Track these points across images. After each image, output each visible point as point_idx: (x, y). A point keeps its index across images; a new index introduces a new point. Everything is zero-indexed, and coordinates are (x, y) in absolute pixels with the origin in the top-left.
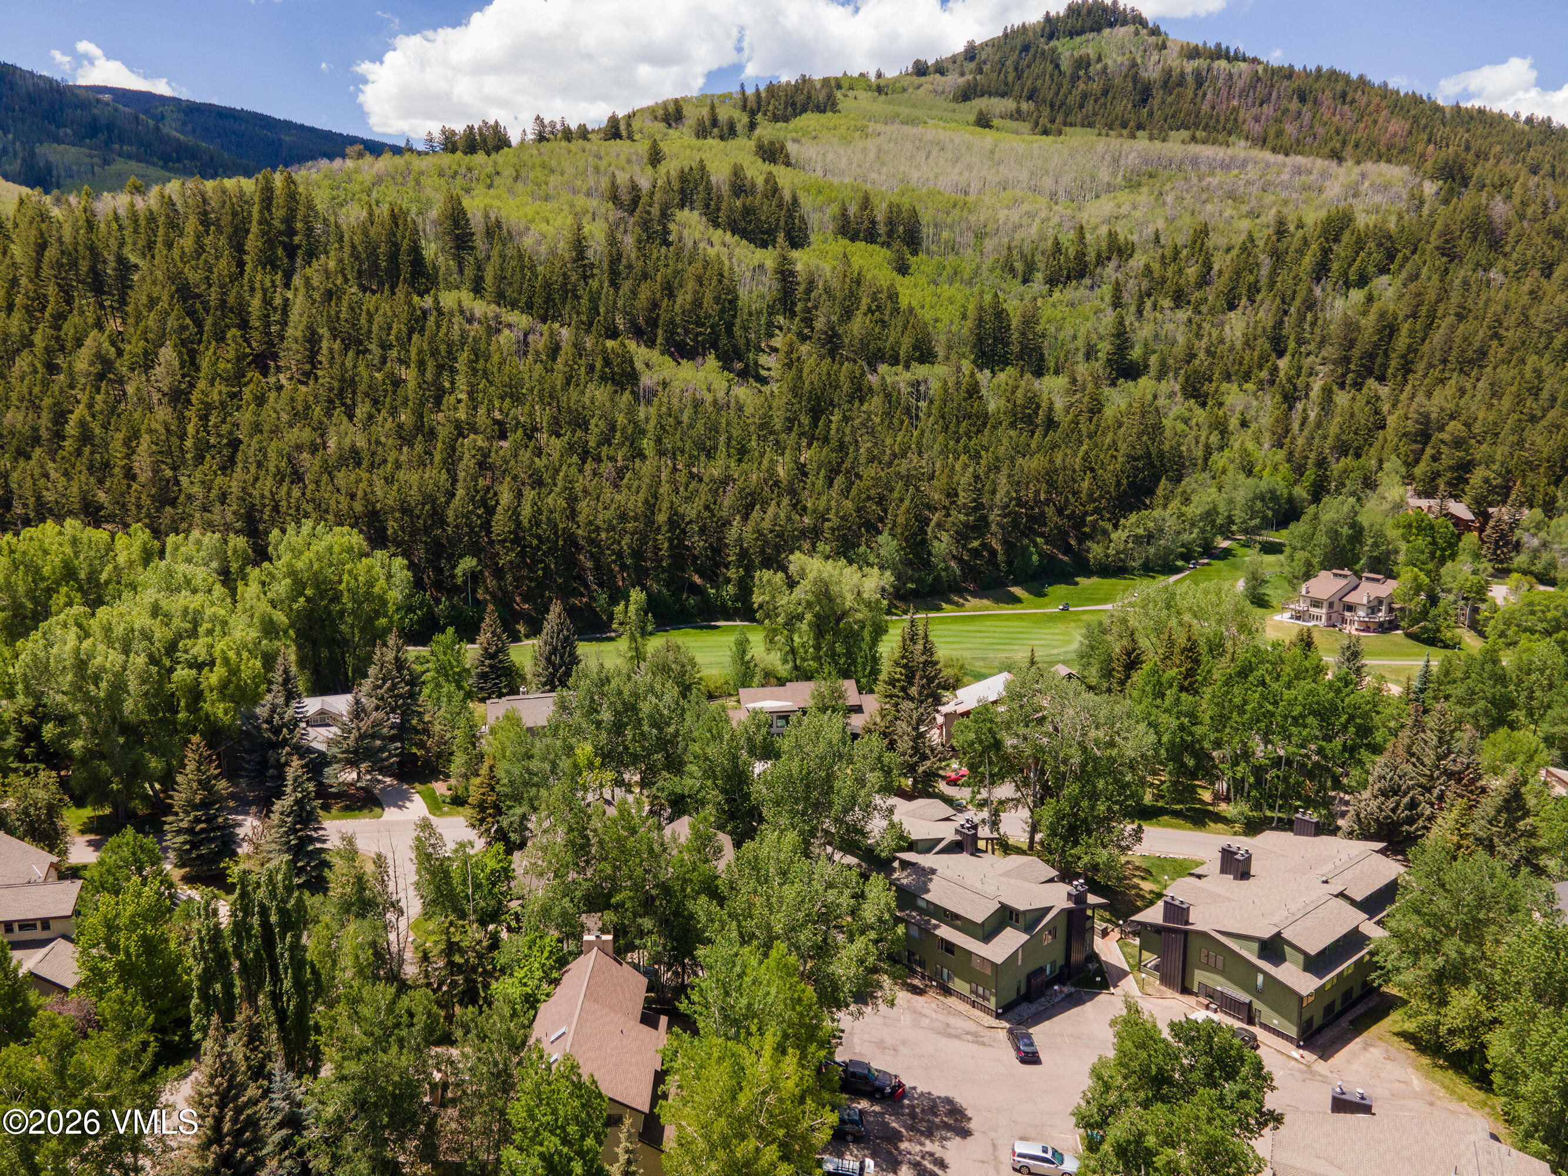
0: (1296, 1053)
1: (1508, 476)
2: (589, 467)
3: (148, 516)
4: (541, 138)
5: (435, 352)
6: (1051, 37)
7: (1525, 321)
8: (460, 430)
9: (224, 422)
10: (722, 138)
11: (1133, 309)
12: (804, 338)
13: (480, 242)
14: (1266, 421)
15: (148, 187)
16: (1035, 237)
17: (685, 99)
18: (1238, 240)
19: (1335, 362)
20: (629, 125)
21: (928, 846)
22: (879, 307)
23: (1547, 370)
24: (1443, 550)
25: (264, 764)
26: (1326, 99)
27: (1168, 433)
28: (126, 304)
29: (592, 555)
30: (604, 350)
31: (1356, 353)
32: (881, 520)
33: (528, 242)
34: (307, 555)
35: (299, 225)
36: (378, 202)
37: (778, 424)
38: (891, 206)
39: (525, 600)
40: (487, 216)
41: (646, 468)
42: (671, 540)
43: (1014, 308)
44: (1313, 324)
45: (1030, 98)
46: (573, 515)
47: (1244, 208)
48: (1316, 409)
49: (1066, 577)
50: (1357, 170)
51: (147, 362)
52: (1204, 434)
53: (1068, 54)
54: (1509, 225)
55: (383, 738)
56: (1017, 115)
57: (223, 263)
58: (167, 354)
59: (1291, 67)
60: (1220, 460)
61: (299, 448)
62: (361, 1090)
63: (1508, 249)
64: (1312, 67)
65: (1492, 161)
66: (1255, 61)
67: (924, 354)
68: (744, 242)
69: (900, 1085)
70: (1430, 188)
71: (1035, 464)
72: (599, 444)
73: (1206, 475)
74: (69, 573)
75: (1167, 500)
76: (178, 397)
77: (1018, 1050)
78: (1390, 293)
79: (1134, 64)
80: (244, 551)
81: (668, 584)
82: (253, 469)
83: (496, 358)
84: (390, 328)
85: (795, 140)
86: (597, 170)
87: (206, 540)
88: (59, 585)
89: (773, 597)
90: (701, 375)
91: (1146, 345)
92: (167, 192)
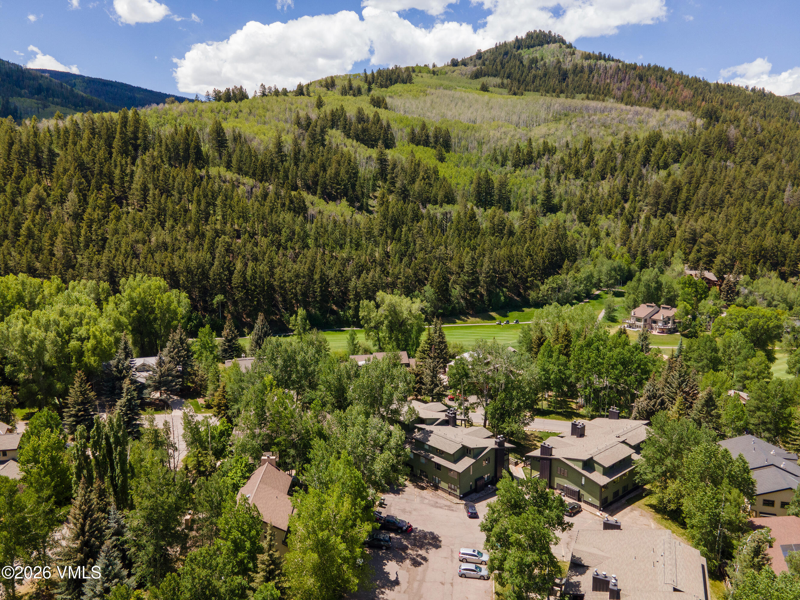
0: (598, 513)
1: (733, 260)
2: (280, 252)
3: (61, 273)
4: (264, 95)
5: (206, 196)
6: (519, 48)
7: (743, 185)
8: (218, 234)
9: (99, 228)
10: (354, 95)
11: (555, 179)
12: (391, 192)
13: (230, 144)
14: (618, 233)
15: (65, 117)
16: (508, 144)
17: (337, 77)
18: (606, 146)
19: (652, 205)
20: (308, 89)
21: (432, 422)
22: (428, 177)
23: (753, 209)
24: (701, 294)
25: (114, 388)
26: (653, 79)
27: (569, 239)
28: (52, 172)
29: (282, 295)
30: (290, 196)
31: (661, 200)
32: (426, 279)
33: (254, 144)
34: (139, 290)
35: (140, 135)
36: (180, 124)
37: (376, 232)
38: (436, 128)
39: (248, 316)
40: (234, 131)
41: (310, 253)
42: (321, 287)
43: (496, 178)
44: (642, 186)
45: (508, 77)
46: (272, 275)
47: (610, 131)
48: (643, 227)
49: (518, 308)
50: (665, 113)
51: (62, 200)
52: (588, 239)
53: (527, 56)
54: (737, 140)
55: (173, 377)
56: (502, 86)
57: (101, 152)
58: (72, 195)
59: (635, 64)
60: (595, 252)
61: (137, 242)
62: (150, 514)
63: (736, 151)
64: (646, 64)
65: (734, 110)
66: (618, 61)
67: (450, 199)
68: (362, 145)
69: (411, 526)
70: (700, 122)
71: (502, 252)
72: (286, 241)
73: (588, 259)
74: (20, 298)
75: (568, 270)
76: (77, 217)
77: (468, 512)
78: (679, 172)
79: (559, 62)
80: (108, 289)
81: (320, 309)
82: (113, 252)
83: (236, 199)
84: (183, 184)
85: (390, 97)
86: (290, 110)
87: (89, 284)
88: (15, 304)
89: (369, 313)
90: (339, 208)
91: (561, 196)
92: (74, 119)
